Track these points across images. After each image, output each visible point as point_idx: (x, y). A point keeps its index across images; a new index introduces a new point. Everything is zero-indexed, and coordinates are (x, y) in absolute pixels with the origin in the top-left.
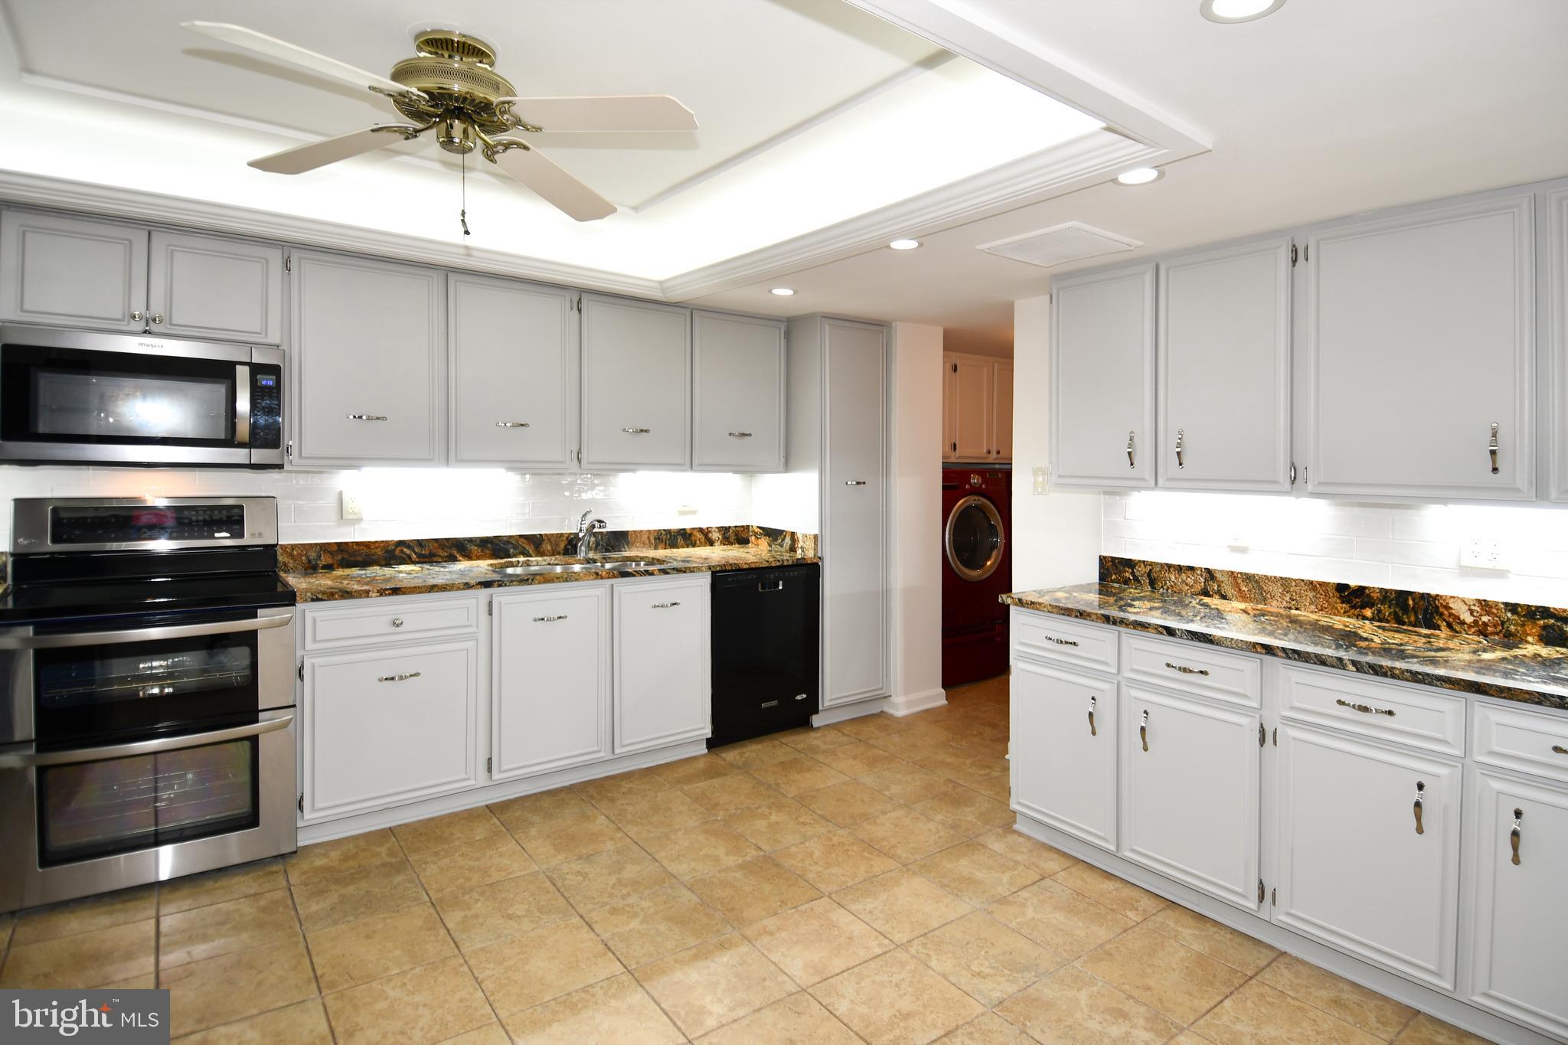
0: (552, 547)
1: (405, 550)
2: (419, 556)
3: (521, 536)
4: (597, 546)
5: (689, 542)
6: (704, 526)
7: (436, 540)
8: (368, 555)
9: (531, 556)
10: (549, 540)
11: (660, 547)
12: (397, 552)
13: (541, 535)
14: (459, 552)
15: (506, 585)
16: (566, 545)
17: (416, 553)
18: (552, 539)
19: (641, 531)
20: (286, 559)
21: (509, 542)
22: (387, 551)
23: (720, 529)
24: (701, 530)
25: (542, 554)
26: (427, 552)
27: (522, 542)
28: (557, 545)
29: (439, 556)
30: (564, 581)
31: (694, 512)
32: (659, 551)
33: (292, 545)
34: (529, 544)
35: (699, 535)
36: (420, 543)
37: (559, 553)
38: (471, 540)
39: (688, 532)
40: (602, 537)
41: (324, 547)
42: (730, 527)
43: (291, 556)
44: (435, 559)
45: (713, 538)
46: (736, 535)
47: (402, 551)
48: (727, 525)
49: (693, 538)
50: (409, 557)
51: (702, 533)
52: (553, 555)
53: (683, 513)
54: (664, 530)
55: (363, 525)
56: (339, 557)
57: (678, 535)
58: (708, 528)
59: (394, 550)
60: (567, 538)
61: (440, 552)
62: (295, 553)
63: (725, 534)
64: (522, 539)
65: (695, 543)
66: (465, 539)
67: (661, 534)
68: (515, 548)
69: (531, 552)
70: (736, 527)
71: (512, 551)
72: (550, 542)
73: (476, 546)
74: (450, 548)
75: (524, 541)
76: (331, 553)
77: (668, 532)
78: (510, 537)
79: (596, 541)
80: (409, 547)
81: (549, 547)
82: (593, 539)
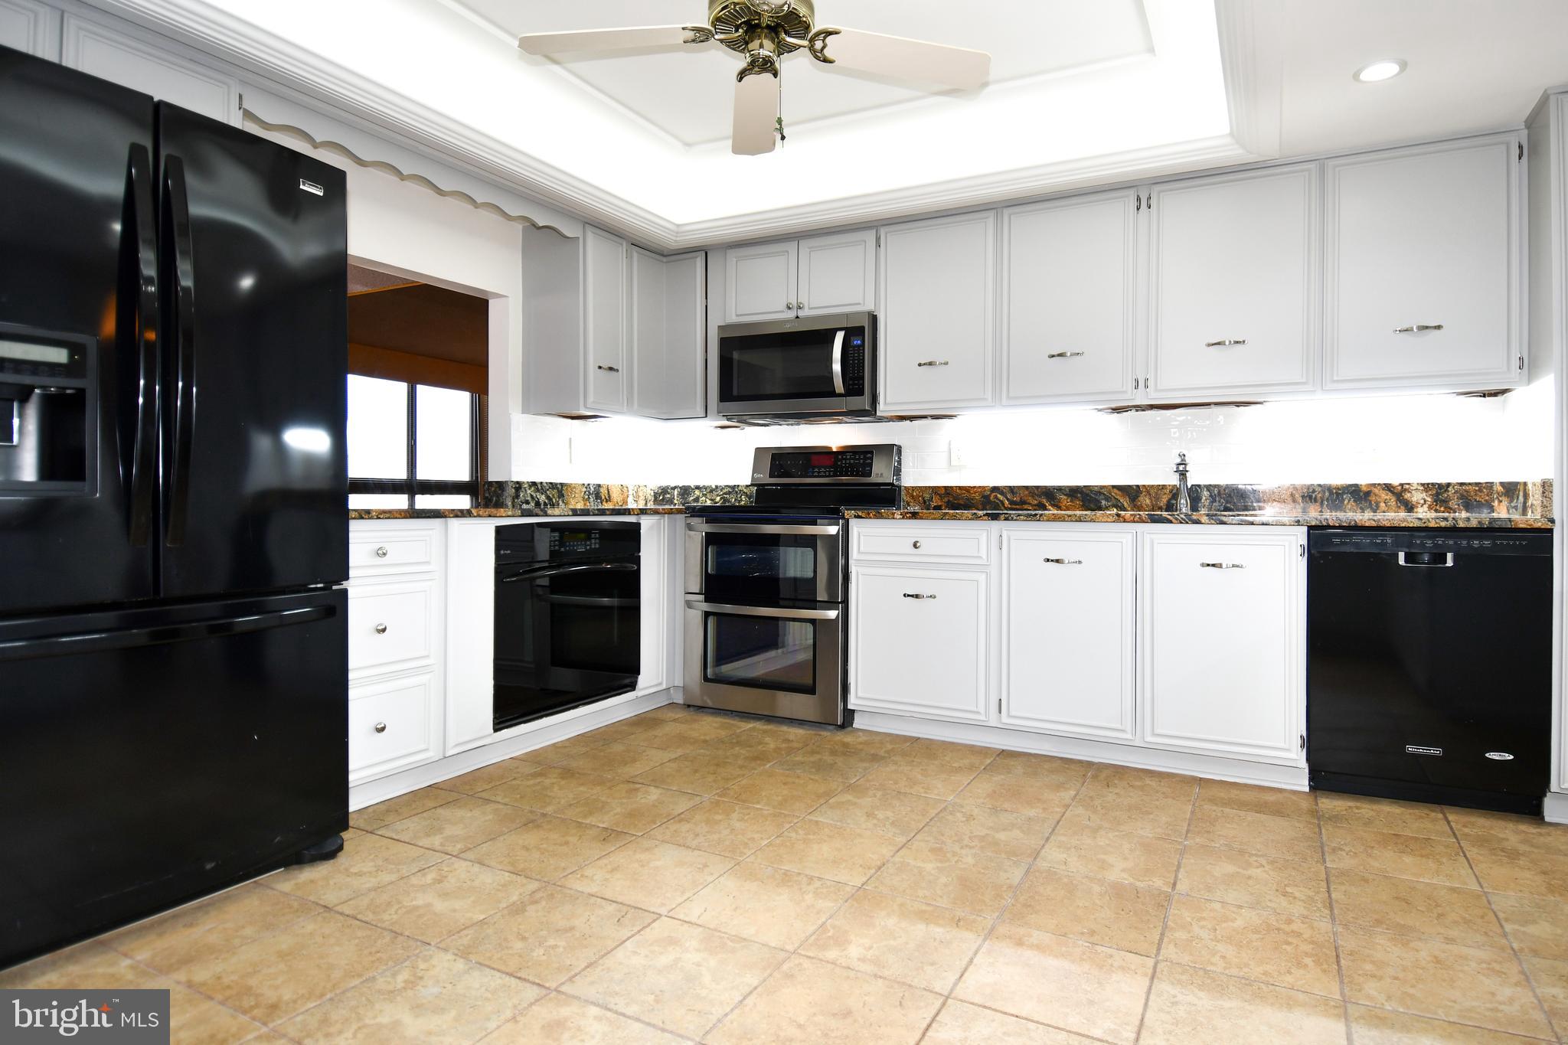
0: (1151, 502)
1: (999, 495)
3: (1114, 487)
4: (1211, 503)
5: (1364, 504)
6: (1395, 482)
7: (1027, 488)
8: (968, 499)
9: (1125, 510)
10: (1148, 492)
11: (1311, 509)
12: (992, 498)
13: (1138, 486)
14: (1048, 501)
15: (1012, 519)
16: (1170, 499)
17: (1008, 499)
18: (1152, 492)
19: (1280, 487)
20: (908, 499)
21: (1100, 493)
22: (984, 497)
23: (1427, 487)
24: (1388, 487)
25: (1139, 509)
26: (1018, 500)
27: (1115, 493)
28: (1158, 498)
29: (1029, 504)
30: (1076, 521)
33: (913, 487)
34: (1124, 497)
35: (1384, 495)
36: (1012, 489)
37: (1160, 509)
38: (1060, 489)
39: (1364, 489)
40: (1219, 492)
41: (935, 490)
42: (1449, 485)
43: (912, 496)
44: (1026, 507)
45: (1414, 499)
46: (1462, 497)
47: (996, 497)
48: (1443, 480)
49: (1373, 498)
50: (1003, 503)
51: (1393, 493)
52: (1152, 511)
54: (1320, 485)
55: (966, 471)
56: (946, 500)
57: (1344, 493)
58: (1402, 485)
59: (990, 495)
60: (1171, 491)
61: (1030, 499)
62: (915, 494)
63: (1437, 494)
64: (1115, 490)
65: (1378, 506)
66: (1054, 488)
67: (1314, 491)
68: (1107, 499)
69: (1125, 504)
70: (1462, 484)
71: (1103, 502)
72: (1150, 495)
73: (1065, 495)
74: (1040, 497)
75: (1118, 492)
76: (940, 495)
77: (1329, 488)
78: (1102, 487)
79: (1211, 496)
80: (1002, 493)
81: (1148, 501)
82: (1206, 493)
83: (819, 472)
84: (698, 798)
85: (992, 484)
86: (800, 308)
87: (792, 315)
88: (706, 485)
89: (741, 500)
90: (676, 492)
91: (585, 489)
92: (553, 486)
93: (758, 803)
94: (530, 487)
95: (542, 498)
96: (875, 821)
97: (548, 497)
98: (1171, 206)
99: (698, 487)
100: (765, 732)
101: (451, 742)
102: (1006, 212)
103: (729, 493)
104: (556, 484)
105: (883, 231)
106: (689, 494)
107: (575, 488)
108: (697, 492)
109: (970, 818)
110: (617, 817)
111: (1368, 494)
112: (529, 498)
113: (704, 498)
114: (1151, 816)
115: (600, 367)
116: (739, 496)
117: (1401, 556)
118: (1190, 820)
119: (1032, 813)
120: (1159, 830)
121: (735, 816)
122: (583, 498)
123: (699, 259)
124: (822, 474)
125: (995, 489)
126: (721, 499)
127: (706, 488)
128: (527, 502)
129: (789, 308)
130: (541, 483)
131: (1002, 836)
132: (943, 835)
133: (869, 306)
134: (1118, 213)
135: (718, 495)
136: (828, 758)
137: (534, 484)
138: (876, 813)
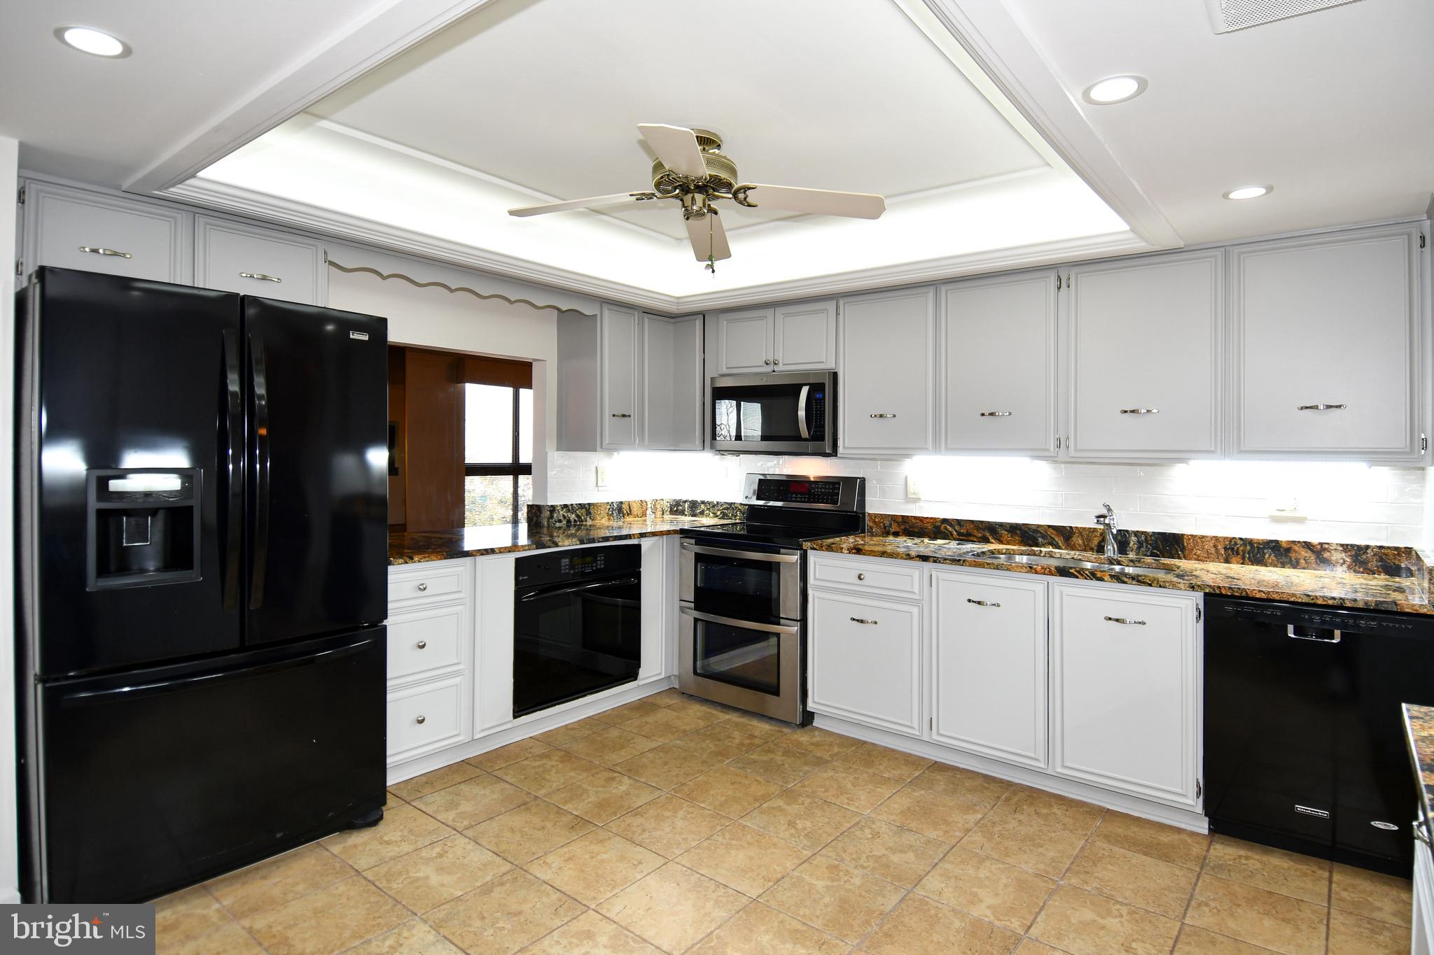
0: (1084, 543)
1: (948, 527)
2: (959, 534)
3: (1049, 526)
4: (1139, 548)
5: (1284, 559)
6: (1315, 540)
7: (972, 522)
8: (922, 528)
9: (1061, 548)
10: (1080, 533)
11: (1234, 559)
12: (942, 528)
13: (1071, 527)
14: (991, 535)
15: (940, 562)
16: (1100, 542)
17: (956, 531)
18: (1084, 533)
19: (1203, 537)
20: (871, 524)
21: (1038, 531)
22: (935, 527)
23: (1346, 548)
24: (1307, 545)
25: (1073, 548)
26: (965, 532)
27: (1051, 532)
28: (1091, 540)
29: (975, 536)
30: (994, 569)
31: (1300, 520)
32: (1231, 566)
33: (875, 514)
34: (1058, 535)
35: (1304, 553)
36: (959, 522)
37: (1092, 549)
38: (1001, 525)
39: (1285, 545)
40: (1146, 539)
41: (894, 518)
42: (1368, 547)
43: (875, 522)
44: (972, 538)
45: (1333, 558)
46: (1381, 559)
47: (946, 528)
48: (1362, 542)
49: (1293, 555)
50: (952, 535)
51: (1312, 551)
52: (1085, 550)
53: (1275, 520)
54: (1241, 539)
55: (922, 504)
56: (903, 527)
57: (1264, 548)
58: (1321, 544)
59: (940, 526)
60: (1101, 535)
61: (975, 532)
62: (877, 520)
63: (1357, 555)
64: (1051, 530)
65: (1297, 563)
66: (996, 523)
67: (1236, 544)
68: (1044, 537)
69: (1060, 544)
70: (1380, 547)
71: (1040, 540)
72: (1082, 536)
73: (1006, 531)
74: (983, 530)
75: (1052, 531)
76: (897, 524)
77: (1251, 542)
78: (1039, 526)
79: (1139, 541)
80: (951, 525)
81: (1080, 542)
82: (1134, 538)
83: (796, 498)
84: (659, 791)
85: (942, 517)
86: (776, 364)
87: (769, 369)
88: (710, 500)
89: (737, 515)
90: (686, 506)
91: (609, 507)
92: (581, 506)
93: (704, 802)
94: (563, 508)
95: (573, 517)
96: (793, 831)
97: (578, 516)
98: (1088, 287)
99: (703, 502)
100: (737, 725)
101: (478, 727)
102: (943, 288)
103: (727, 509)
104: (584, 505)
105: (841, 302)
106: (696, 508)
107: (600, 506)
108: (703, 506)
109: (876, 835)
110: (590, 805)
111: (1288, 550)
112: (562, 518)
113: (708, 512)
114: (1041, 850)
115: (614, 415)
116: (735, 512)
117: (1290, 628)
118: (1076, 857)
119: (933, 834)
120: (1042, 866)
121: (681, 814)
122: (608, 514)
123: (697, 321)
124: (799, 499)
125: (945, 521)
126: (721, 513)
127: (709, 503)
128: (560, 521)
129: (767, 364)
130: (572, 505)
131: (895, 858)
132: (845, 852)
133: (830, 365)
134: (1042, 290)
135: (718, 510)
136: (779, 758)
137: (566, 506)
138: (797, 822)
